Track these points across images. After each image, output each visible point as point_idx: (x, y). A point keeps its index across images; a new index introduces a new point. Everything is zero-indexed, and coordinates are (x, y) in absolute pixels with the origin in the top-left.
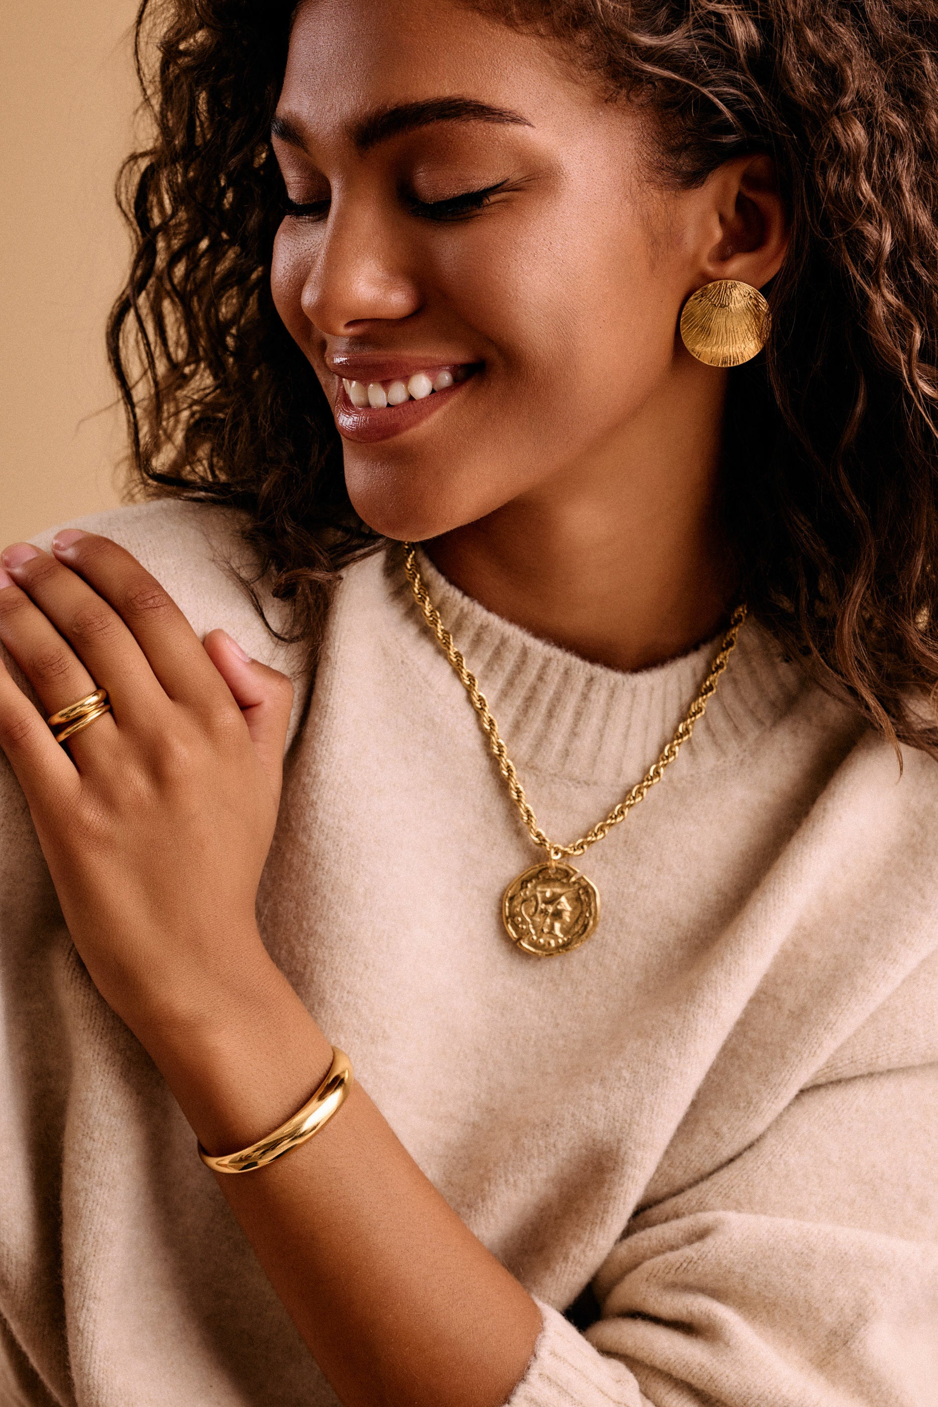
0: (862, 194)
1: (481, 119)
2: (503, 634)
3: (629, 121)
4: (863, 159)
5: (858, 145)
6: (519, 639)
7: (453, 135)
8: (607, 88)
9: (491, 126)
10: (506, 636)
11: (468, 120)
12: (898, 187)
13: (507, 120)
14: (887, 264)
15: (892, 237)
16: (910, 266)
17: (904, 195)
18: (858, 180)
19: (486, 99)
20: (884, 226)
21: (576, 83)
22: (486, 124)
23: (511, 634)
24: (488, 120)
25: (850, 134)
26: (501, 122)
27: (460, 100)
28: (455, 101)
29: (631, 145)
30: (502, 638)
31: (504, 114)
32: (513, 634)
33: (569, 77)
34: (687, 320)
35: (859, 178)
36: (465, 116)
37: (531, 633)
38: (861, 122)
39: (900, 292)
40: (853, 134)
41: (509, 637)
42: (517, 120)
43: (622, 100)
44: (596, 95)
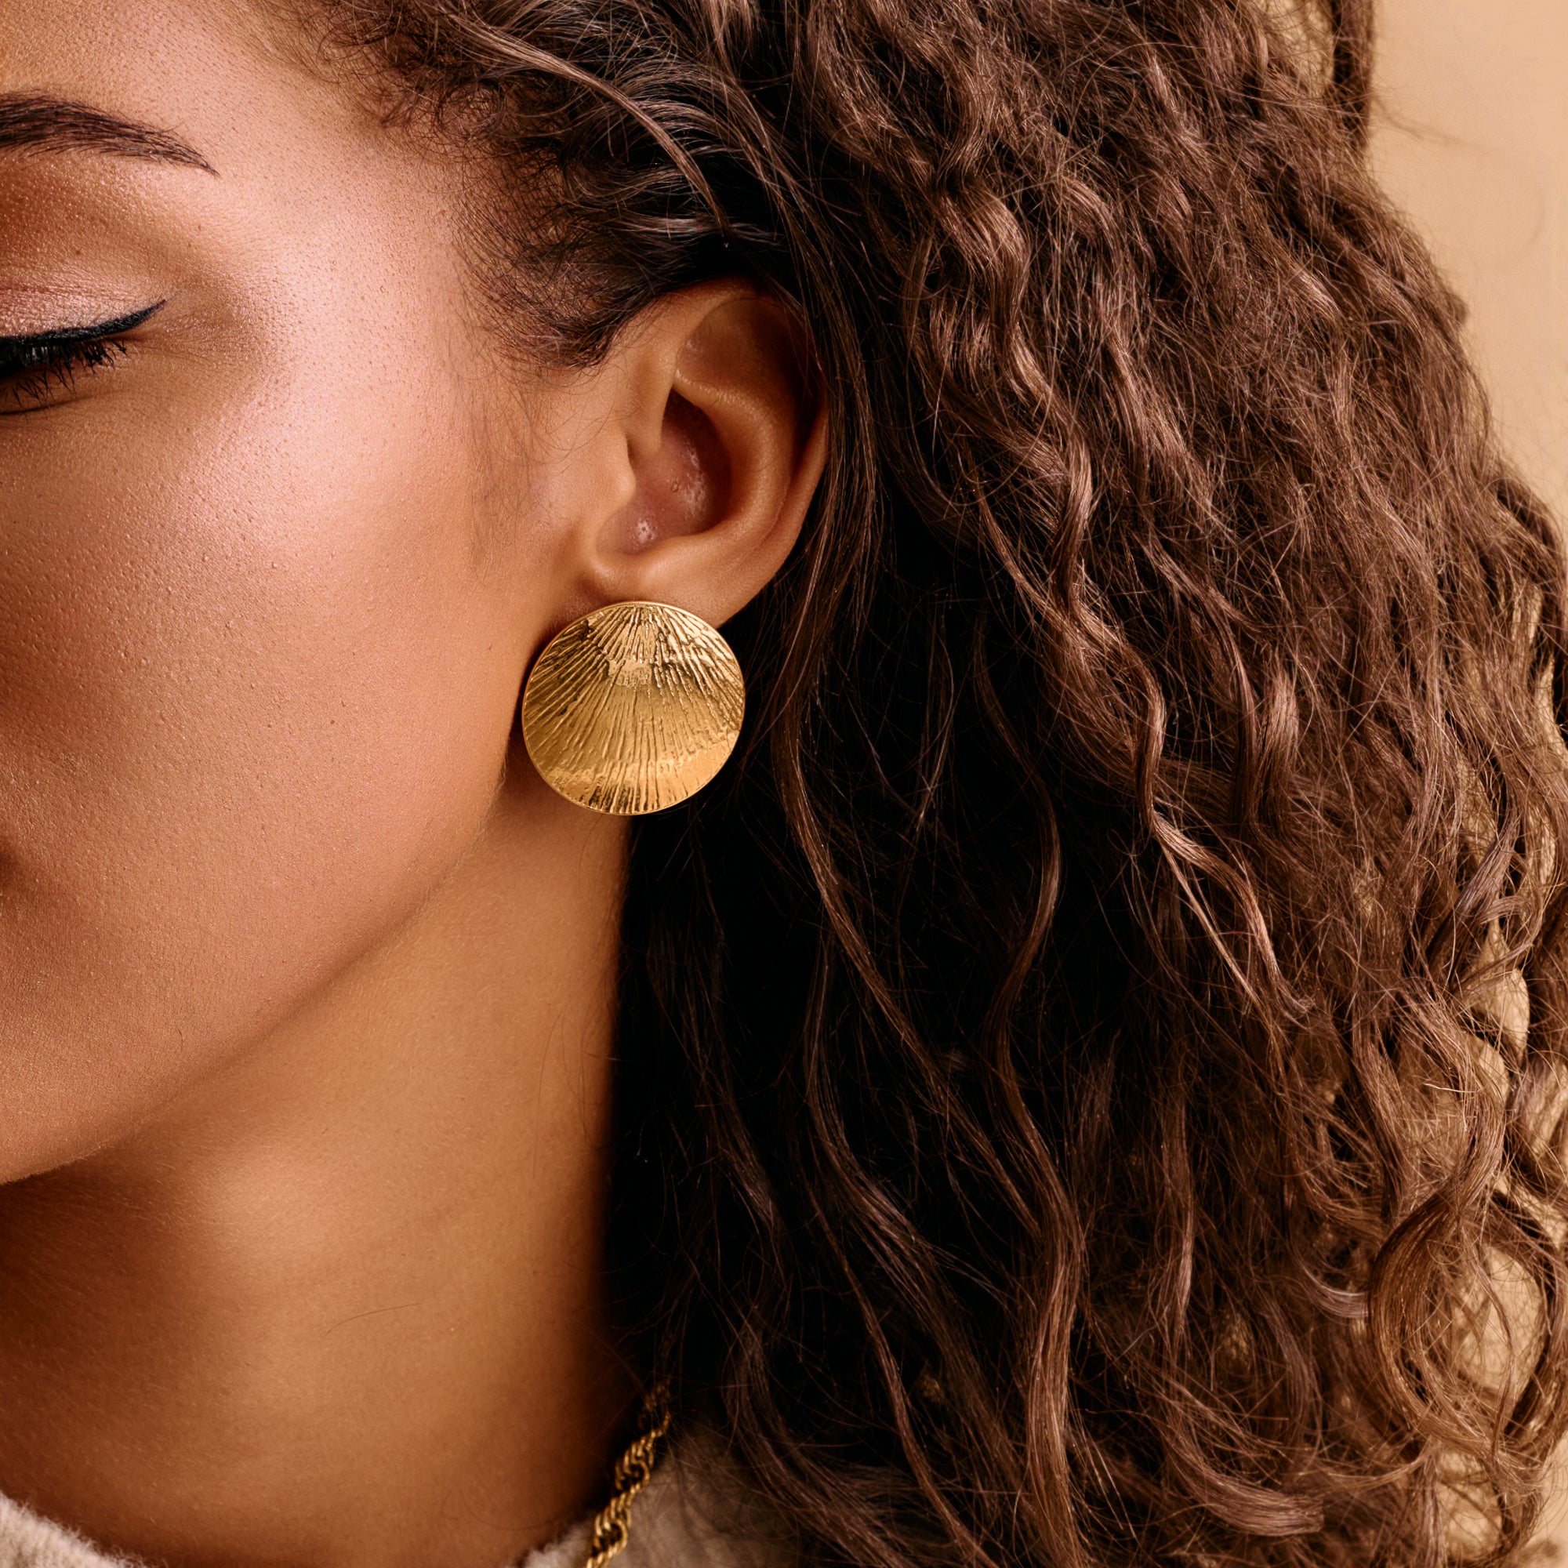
0: (1018, 378)
1: (94, 146)
2: (20, 1548)
3: (437, 174)
4: (1020, 293)
5: (1007, 261)
6: (60, 1558)
7: (25, 185)
8: (383, 95)
9: (121, 164)
10: (27, 1550)
11: (62, 149)
12: (1109, 361)
13: (156, 152)
14: (1084, 544)
15: (1095, 484)
16: (1139, 554)
17: (1122, 382)
18: (1008, 348)
19: (103, 103)
20: (1073, 456)
21: (312, 74)
22: (105, 158)
23: (41, 1544)
24: (109, 149)
25: (987, 235)
26: (144, 155)
27: (40, 100)
28: (29, 102)
29: (444, 233)
30: (20, 1555)
31: (149, 138)
32: (47, 1546)
33: (298, 61)
34: (542, 697)
35: (1009, 341)
36: (55, 140)
37: (89, 1543)
38: (1011, 206)
39: (1118, 609)
40: (994, 236)
41: (34, 1555)
42: (177, 153)
43: (423, 124)
44: (359, 106)
